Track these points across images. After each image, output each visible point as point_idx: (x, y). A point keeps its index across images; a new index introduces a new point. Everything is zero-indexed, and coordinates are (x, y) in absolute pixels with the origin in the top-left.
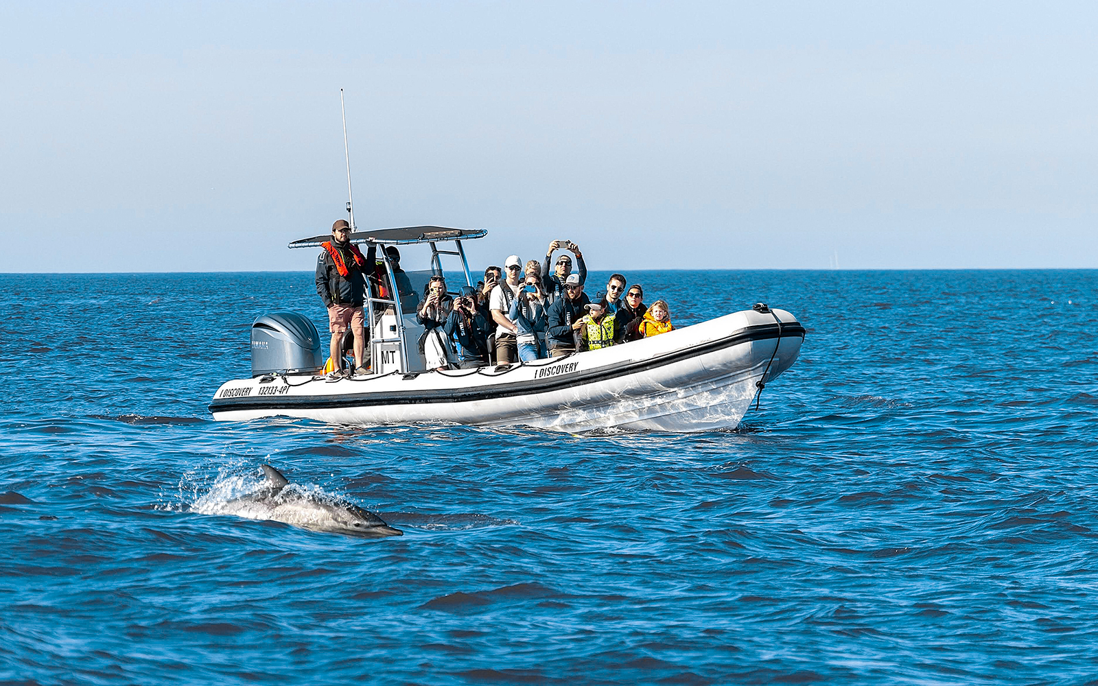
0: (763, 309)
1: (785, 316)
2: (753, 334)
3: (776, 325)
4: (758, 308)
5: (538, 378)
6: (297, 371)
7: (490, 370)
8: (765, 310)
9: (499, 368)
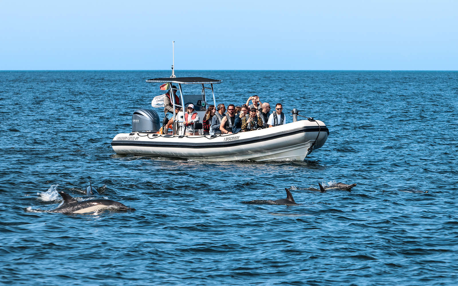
0: (311, 120)
1: (321, 124)
2: (307, 129)
3: (318, 126)
4: (309, 120)
5: (225, 141)
6: (150, 131)
7: (209, 137)
8: (312, 120)
9: (212, 136)
